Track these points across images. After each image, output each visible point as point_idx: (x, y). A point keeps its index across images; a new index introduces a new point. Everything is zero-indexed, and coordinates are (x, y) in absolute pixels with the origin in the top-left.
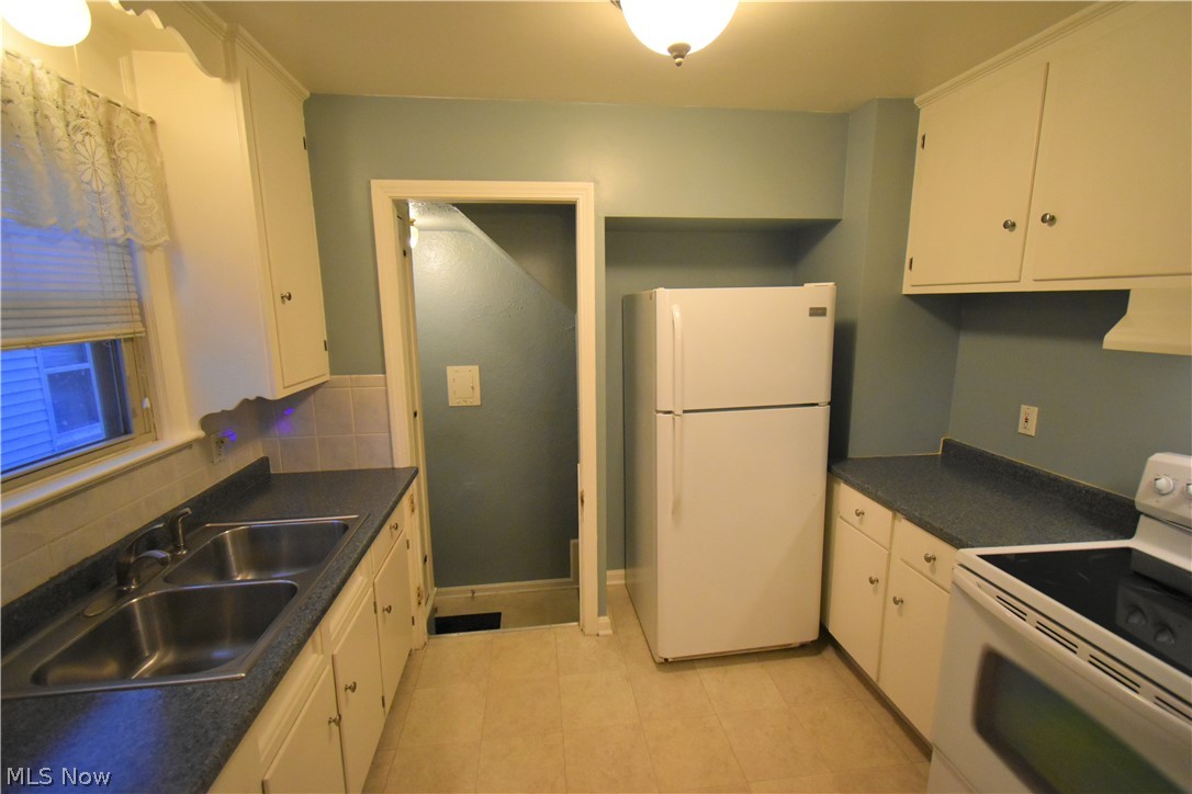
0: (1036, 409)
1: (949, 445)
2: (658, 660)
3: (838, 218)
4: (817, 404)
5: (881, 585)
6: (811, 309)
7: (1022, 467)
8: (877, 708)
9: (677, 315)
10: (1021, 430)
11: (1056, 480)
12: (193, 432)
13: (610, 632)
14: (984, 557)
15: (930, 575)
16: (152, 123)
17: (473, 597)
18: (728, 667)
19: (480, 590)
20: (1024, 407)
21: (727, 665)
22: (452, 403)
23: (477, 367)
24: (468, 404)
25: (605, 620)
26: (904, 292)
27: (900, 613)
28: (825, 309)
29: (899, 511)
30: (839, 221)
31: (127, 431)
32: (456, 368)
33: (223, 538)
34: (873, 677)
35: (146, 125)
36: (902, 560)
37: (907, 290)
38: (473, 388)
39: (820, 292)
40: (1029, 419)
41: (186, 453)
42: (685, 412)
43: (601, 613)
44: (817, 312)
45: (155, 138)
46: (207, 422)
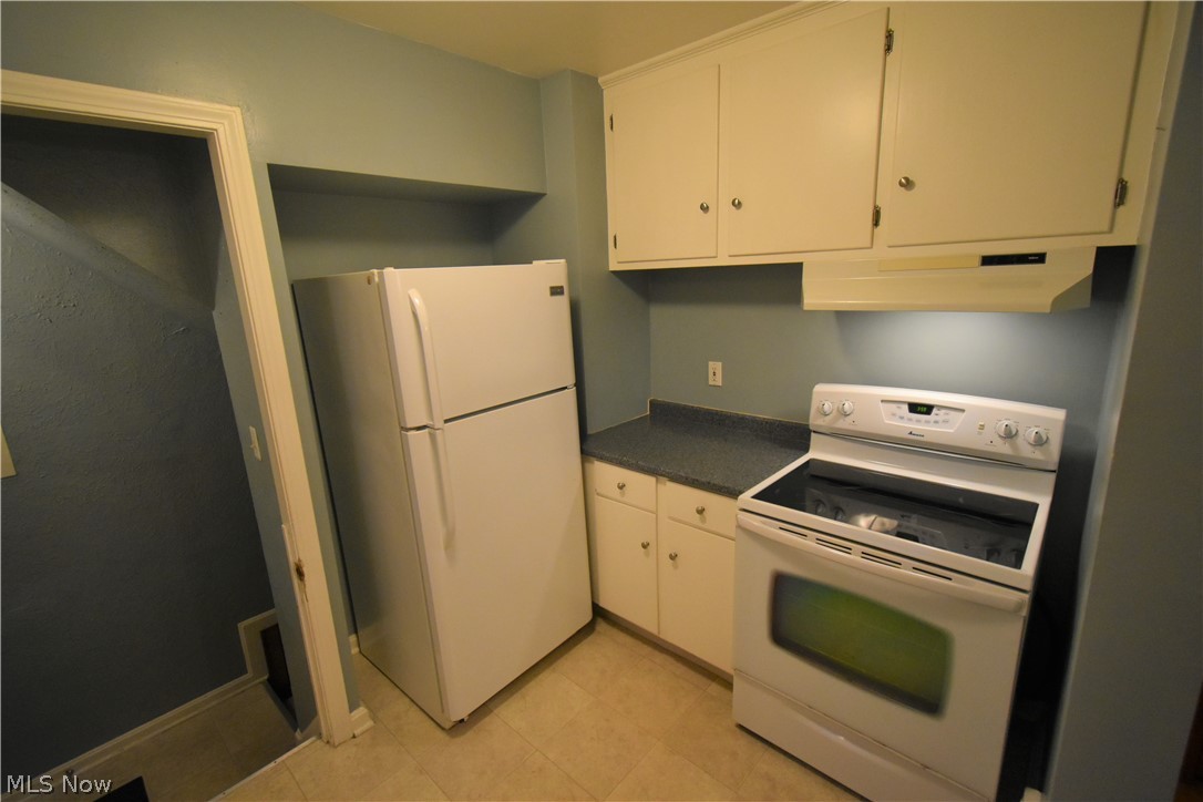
0: (720, 364)
1: (653, 404)
2: (447, 726)
3: (541, 192)
4: (566, 388)
5: (652, 548)
6: (552, 288)
7: (717, 413)
8: (660, 658)
9: (417, 301)
10: (711, 383)
11: (743, 418)
13: (370, 723)
14: (755, 497)
15: (700, 525)
18: (523, 690)
20: (711, 363)
21: (520, 689)
25: (362, 711)
26: (611, 269)
27: (676, 567)
28: (562, 287)
29: (662, 475)
30: (544, 195)
34: (655, 631)
36: (670, 518)
37: (614, 266)
39: (551, 271)
40: (716, 372)
42: (446, 421)
43: (353, 707)
44: (556, 291)
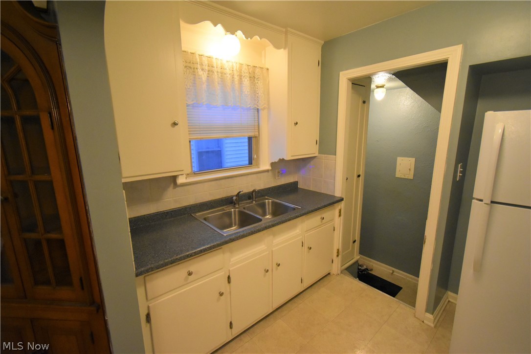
12: (268, 167)
16: (268, 69)
17: (392, 273)
19: (397, 272)
22: (398, 175)
23: (414, 159)
24: (406, 177)
31: (252, 164)
32: (402, 158)
33: (265, 202)
35: (265, 71)
38: (410, 169)
41: (266, 173)
45: (268, 75)
46: (272, 164)
